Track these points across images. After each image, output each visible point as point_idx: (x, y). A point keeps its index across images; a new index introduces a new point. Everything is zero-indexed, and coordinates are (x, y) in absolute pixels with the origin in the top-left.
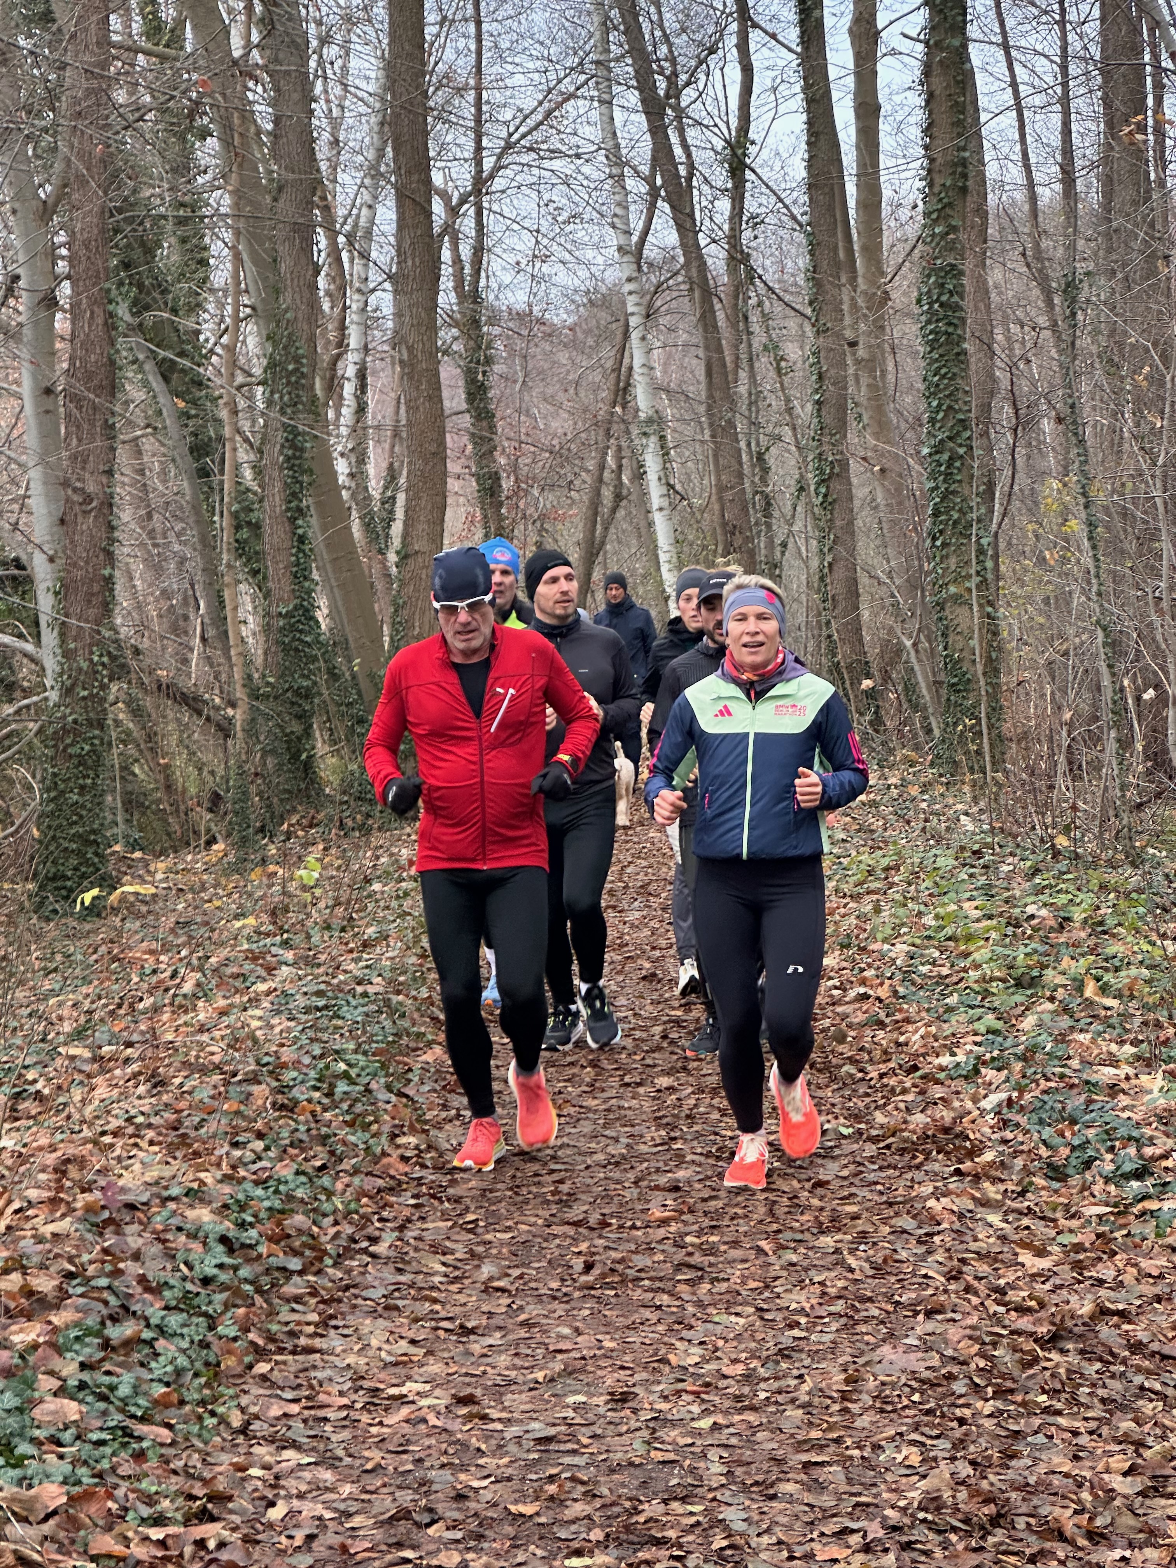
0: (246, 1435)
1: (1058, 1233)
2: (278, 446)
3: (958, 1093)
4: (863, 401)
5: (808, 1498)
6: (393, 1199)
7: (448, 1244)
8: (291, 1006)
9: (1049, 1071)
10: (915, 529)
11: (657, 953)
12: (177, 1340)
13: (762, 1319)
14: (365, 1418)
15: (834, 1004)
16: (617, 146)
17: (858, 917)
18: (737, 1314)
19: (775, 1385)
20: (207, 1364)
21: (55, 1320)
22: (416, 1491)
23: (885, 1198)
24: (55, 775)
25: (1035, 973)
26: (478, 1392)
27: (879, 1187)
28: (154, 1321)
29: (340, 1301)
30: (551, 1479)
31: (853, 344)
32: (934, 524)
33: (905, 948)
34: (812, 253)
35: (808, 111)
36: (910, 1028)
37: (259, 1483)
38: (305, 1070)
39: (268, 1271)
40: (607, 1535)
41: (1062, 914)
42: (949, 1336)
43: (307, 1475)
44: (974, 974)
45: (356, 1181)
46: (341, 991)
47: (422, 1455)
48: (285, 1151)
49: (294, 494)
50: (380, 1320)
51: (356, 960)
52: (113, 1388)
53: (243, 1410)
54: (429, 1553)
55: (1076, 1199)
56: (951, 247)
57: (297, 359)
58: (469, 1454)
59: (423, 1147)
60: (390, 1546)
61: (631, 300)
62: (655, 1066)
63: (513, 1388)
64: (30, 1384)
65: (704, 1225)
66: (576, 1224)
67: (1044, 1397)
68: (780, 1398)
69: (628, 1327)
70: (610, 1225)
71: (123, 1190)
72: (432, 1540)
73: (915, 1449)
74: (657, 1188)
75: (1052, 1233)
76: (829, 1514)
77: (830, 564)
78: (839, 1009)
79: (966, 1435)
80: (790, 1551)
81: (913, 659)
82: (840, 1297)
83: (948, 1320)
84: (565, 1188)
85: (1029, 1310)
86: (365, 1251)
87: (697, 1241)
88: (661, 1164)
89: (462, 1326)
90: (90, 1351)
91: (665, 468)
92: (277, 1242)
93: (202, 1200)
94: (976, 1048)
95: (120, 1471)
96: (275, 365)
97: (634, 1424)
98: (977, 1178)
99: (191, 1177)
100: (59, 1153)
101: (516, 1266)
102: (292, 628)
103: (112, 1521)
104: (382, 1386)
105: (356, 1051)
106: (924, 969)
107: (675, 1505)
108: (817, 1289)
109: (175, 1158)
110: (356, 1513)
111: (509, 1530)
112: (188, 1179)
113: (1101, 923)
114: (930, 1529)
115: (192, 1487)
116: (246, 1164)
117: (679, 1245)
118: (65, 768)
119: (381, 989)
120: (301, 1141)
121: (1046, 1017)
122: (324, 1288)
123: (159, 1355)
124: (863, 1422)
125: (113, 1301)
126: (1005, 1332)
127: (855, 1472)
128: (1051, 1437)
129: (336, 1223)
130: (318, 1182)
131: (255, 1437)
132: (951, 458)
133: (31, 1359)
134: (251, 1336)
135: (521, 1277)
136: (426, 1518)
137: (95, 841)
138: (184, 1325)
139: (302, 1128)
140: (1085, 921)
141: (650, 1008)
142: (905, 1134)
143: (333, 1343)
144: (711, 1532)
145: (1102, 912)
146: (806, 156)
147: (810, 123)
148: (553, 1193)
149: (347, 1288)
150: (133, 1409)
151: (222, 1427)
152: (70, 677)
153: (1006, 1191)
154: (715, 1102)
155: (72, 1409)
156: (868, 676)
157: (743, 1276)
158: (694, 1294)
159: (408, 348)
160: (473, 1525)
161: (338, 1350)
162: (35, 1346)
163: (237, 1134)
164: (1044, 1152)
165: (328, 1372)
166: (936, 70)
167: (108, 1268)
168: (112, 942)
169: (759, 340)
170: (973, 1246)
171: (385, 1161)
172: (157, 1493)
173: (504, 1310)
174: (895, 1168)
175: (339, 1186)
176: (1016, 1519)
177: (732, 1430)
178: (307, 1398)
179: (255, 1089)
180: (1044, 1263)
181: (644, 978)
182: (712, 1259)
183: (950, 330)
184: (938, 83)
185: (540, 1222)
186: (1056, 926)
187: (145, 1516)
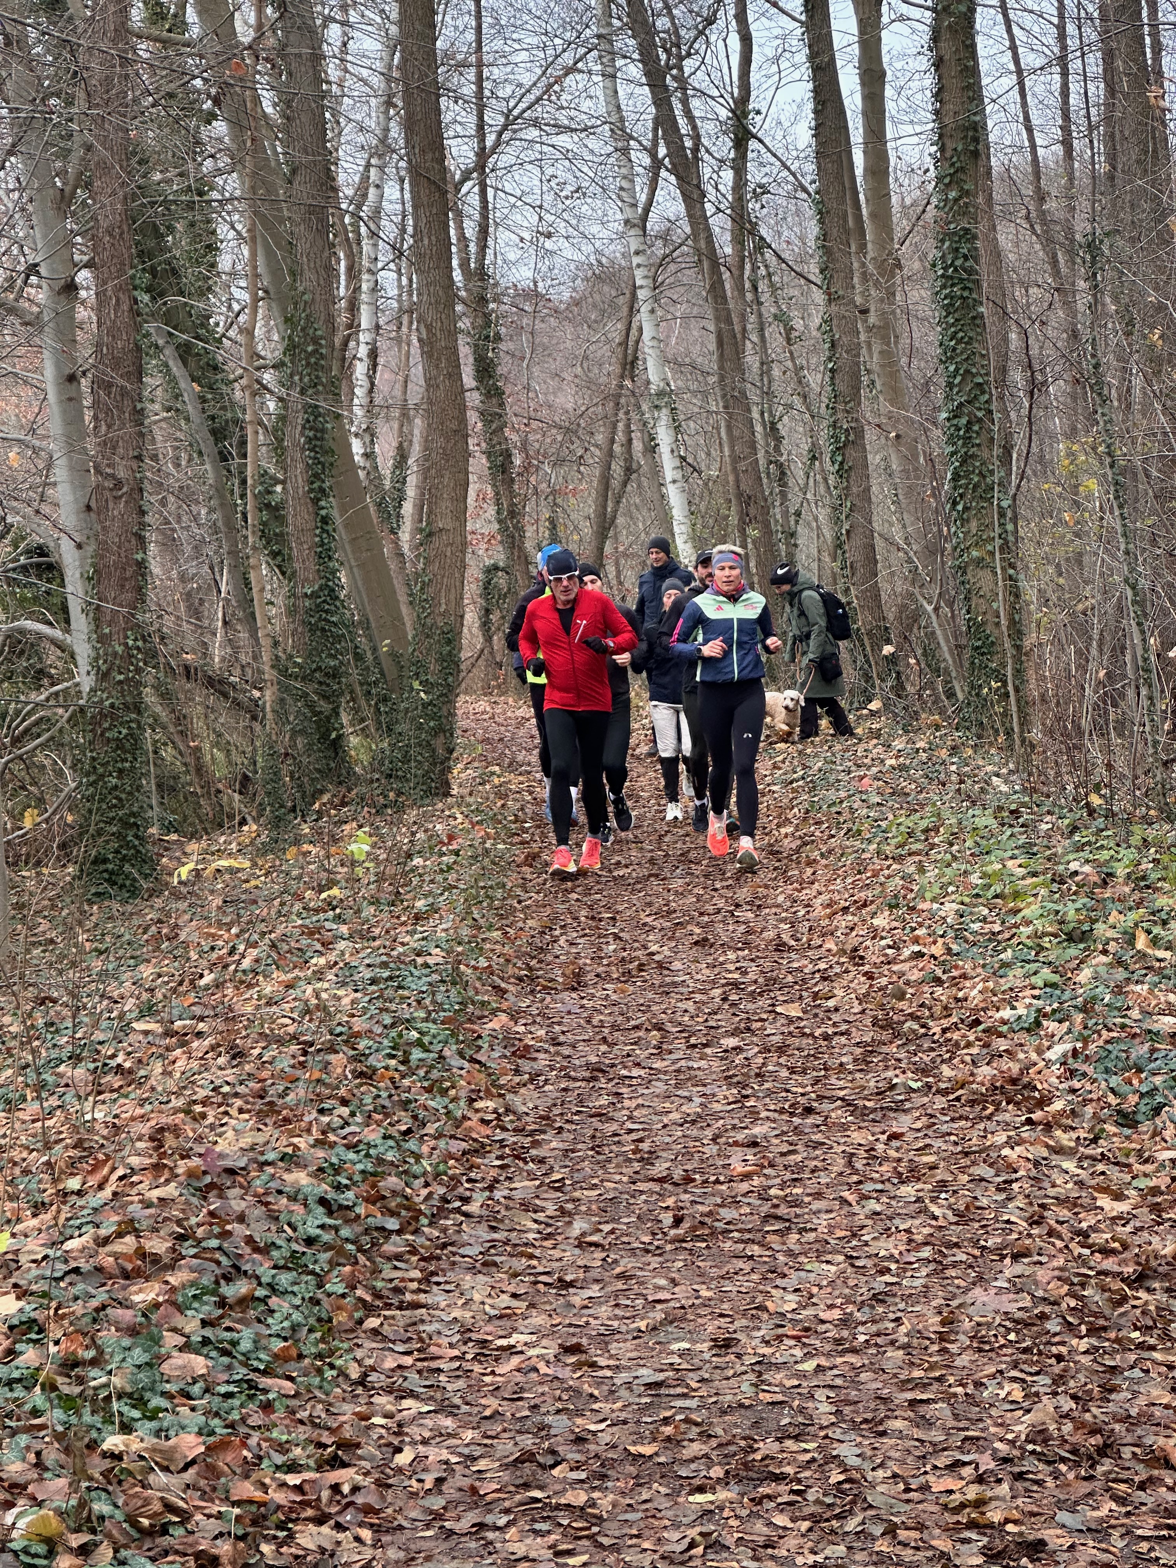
0: (365, 1386)
1: (1133, 1178)
2: (299, 428)
3: (1021, 1045)
4: (875, 367)
5: (918, 1433)
6: (479, 1160)
7: (537, 1202)
8: (356, 978)
9: (1110, 1022)
10: (933, 495)
11: (706, 919)
12: (289, 1297)
13: (853, 1266)
14: (477, 1368)
15: (889, 963)
16: (622, 120)
17: (902, 878)
18: (828, 1262)
19: (874, 1328)
20: (319, 1320)
21: (171, 1279)
22: (535, 1435)
23: (959, 1148)
24: (93, 759)
25: (1086, 927)
26: (584, 1341)
27: (953, 1138)
28: (264, 1280)
29: (439, 1258)
30: (666, 1421)
31: (865, 312)
32: (955, 488)
33: (955, 906)
34: (821, 222)
35: (814, 79)
36: (968, 984)
37: (383, 1431)
38: (378, 1039)
39: (367, 1231)
40: (727, 1472)
41: (1105, 870)
42: (1039, 1278)
43: (429, 1422)
44: (1025, 930)
45: (442, 1144)
46: (403, 962)
47: (537, 1401)
48: (369, 1117)
49: (316, 476)
50: (480, 1276)
51: (412, 933)
52: (234, 1343)
53: (359, 1362)
54: (556, 1493)
55: (1148, 1144)
56: (964, 212)
57: (315, 341)
58: (583, 1400)
59: (501, 1111)
60: (517, 1486)
61: (639, 274)
62: (718, 1028)
63: (617, 1337)
64: (157, 1341)
65: (786, 1178)
66: (661, 1180)
67: (1137, 1334)
68: (879, 1340)
69: (722, 1277)
70: (694, 1180)
71: (221, 1156)
72: (557, 1480)
73: (1016, 1385)
74: (736, 1144)
75: (1128, 1178)
76: (938, 1449)
77: (848, 532)
78: (895, 968)
79: (1065, 1371)
80: (906, 1484)
81: (935, 624)
82: (926, 1244)
83: (1035, 1263)
84: (645, 1146)
85: (1113, 1252)
86: (458, 1210)
87: (781, 1193)
88: (736, 1121)
89: (560, 1280)
90: (208, 1309)
91: (677, 440)
92: (374, 1203)
93: (297, 1165)
94: (1035, 1002)
95: (250, 1422)
96: (294, 347)
97: (740, 1369)
98: (1048, 1127)
99: (285, 1143)
100: (153, 1123)
101: (607, 1222)
102: (319, 608)
103: (248, 1468)
104: (490, 1338)
105: (426, 1020)
106: (976, 926)
107: (789, 1443)
108: (904, 1236)
109: (266, 1125)
110: (481, 1457)
111: (632, 1470)
112: (283, 1145)
113: (1144, 878)
114: (1039, 1460)
115: (320, 1435)
116: (334, 1130)
117: (765, 1198)
118: (103, 752)
119: (440, 960)
120: (384, 1107)
121: (1102, 970)
122: (422, 1246)
123: (273, 1311)
124: (964, 1360)
125: (224, 1260)
126: (1092, 1273)
127: (960, 1408)
128: (1147, 1371)
129: (427, 1185)
130: (406, 1146)
131: (373, 1388)
132: (969, 422)
133: (154, 1317)
134: (359, 1292)
135: (612, 1232)
136: (550, 1460)
137: (135, 824)
138: (295, 1283)
139: (384, 1094)
140: (1129, 876)
141: (707, 972)
142: (974, 1086)
143: (437, 1299)
144: (827, 1468)
145: (1143, 867)
146: (813, 124)
147: (816, 91)
148: (634, 1152)
149: (444, 1246)
150: (255, 1363)
151: (340, 1379)
152: (105, 662)
153: (1078, 1138)
154: (781, 1060)
155: (199, 1364)
156: (888, 642)
157: (830, 1225)
158: (784, 1244)
159: (426, 326)
160: (596, 1465)
161: (443, 1305)
162: (157, 1305)
163: (322, 1101)
164: (1112, 1100)
165: (435, 1326)
166: (945, 35)
167: (216, 1230)
168: (160, 921)
169: (769, 309)
170: (1052, 1192)
171: (468, 1123)
172: (287, 1442)
173: (600, 1263)
174: (967, 1119)
175: (425, 1149)
176: (1122, 1449)
177: (835, 1372)
178: (419, 1350)
179: (332, 1058)
180: (1123, 1207)
181: (696, 943)
182: (798, 1211)
183: (966, 294)
184: (947, 48)
185: (625, 1179)
186: (1099, 882)
187: (279, 1463)
